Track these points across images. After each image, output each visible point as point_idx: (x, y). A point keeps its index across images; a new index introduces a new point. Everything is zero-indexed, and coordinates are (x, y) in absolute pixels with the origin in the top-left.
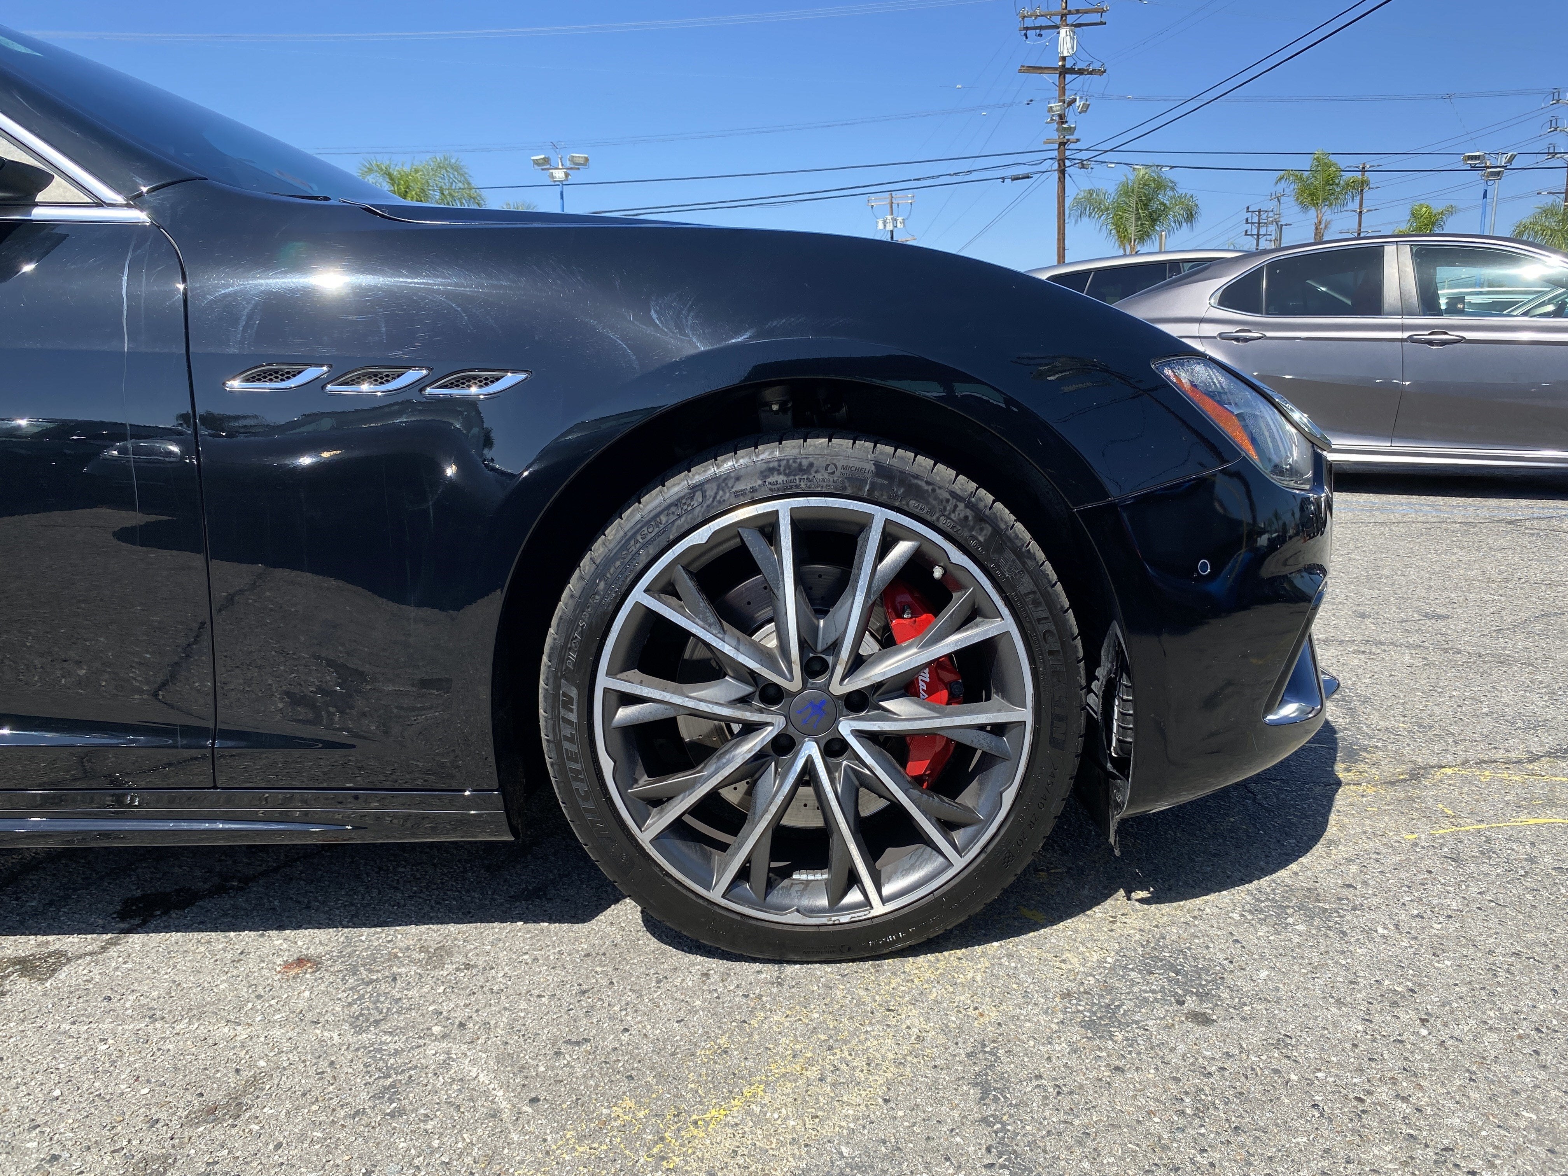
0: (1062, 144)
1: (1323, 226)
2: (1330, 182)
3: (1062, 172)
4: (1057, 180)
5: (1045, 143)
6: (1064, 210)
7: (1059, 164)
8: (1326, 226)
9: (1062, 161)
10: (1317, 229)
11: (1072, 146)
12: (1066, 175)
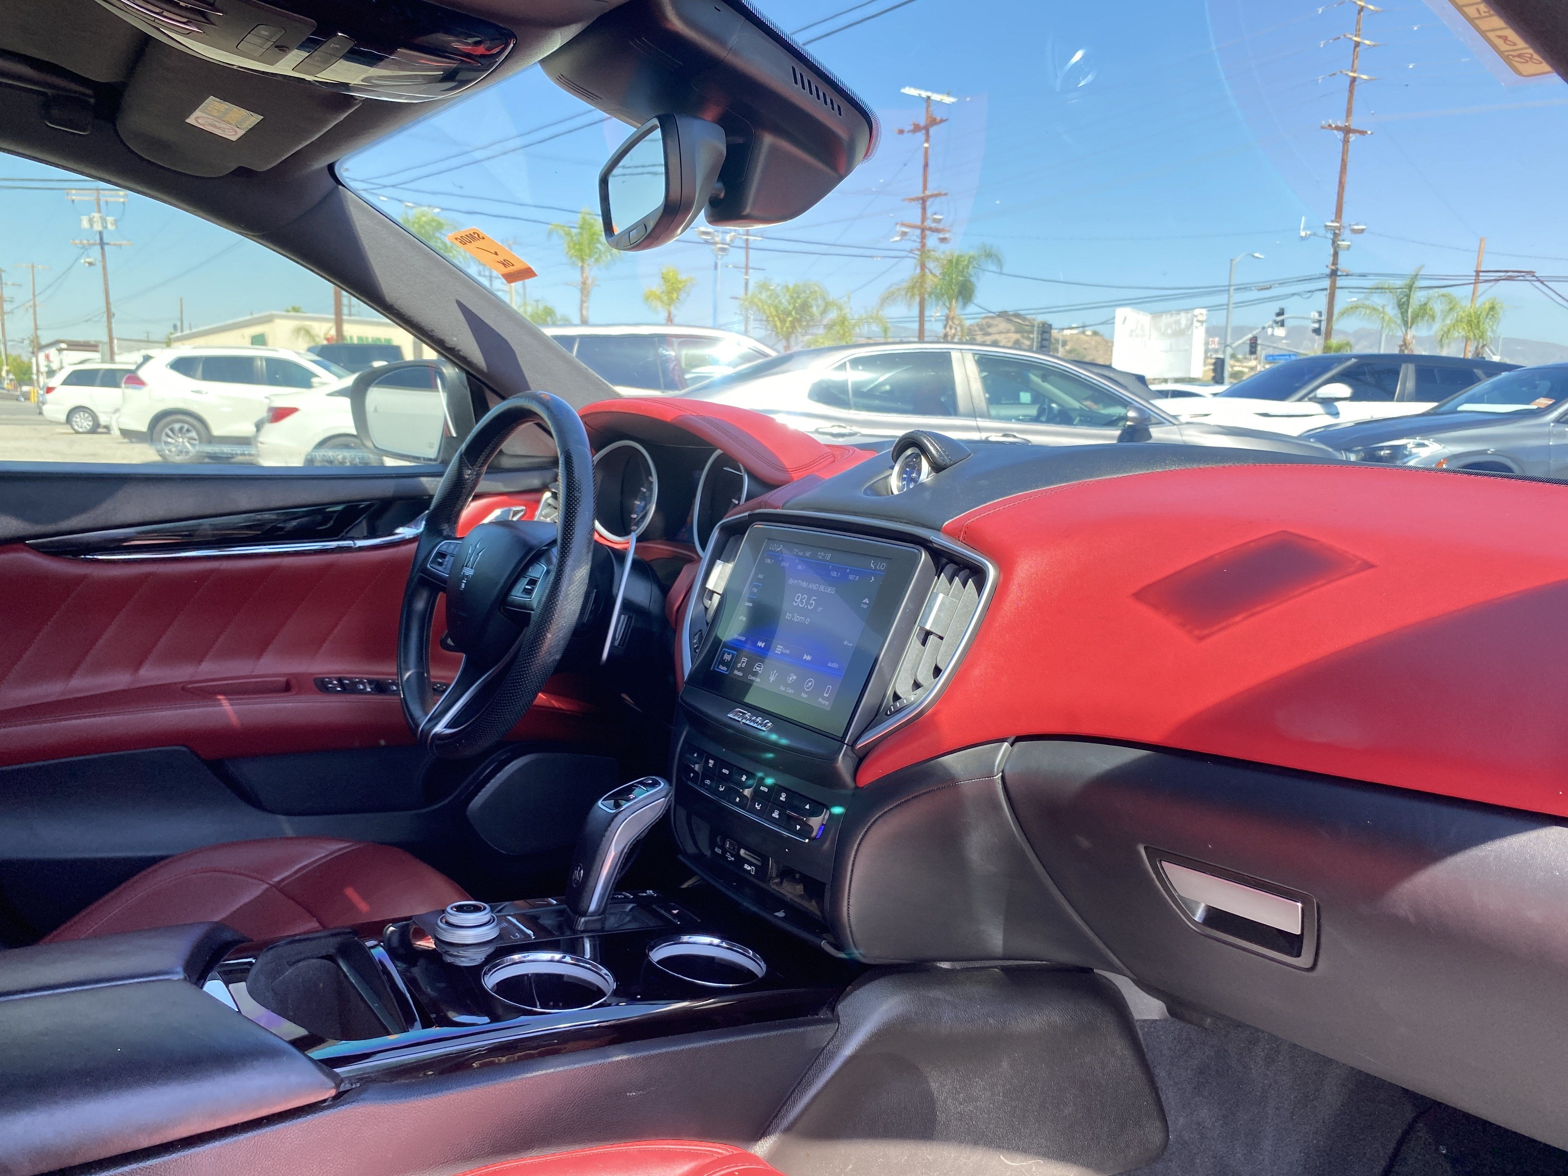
1: (590, 282)
10: (584, 283)
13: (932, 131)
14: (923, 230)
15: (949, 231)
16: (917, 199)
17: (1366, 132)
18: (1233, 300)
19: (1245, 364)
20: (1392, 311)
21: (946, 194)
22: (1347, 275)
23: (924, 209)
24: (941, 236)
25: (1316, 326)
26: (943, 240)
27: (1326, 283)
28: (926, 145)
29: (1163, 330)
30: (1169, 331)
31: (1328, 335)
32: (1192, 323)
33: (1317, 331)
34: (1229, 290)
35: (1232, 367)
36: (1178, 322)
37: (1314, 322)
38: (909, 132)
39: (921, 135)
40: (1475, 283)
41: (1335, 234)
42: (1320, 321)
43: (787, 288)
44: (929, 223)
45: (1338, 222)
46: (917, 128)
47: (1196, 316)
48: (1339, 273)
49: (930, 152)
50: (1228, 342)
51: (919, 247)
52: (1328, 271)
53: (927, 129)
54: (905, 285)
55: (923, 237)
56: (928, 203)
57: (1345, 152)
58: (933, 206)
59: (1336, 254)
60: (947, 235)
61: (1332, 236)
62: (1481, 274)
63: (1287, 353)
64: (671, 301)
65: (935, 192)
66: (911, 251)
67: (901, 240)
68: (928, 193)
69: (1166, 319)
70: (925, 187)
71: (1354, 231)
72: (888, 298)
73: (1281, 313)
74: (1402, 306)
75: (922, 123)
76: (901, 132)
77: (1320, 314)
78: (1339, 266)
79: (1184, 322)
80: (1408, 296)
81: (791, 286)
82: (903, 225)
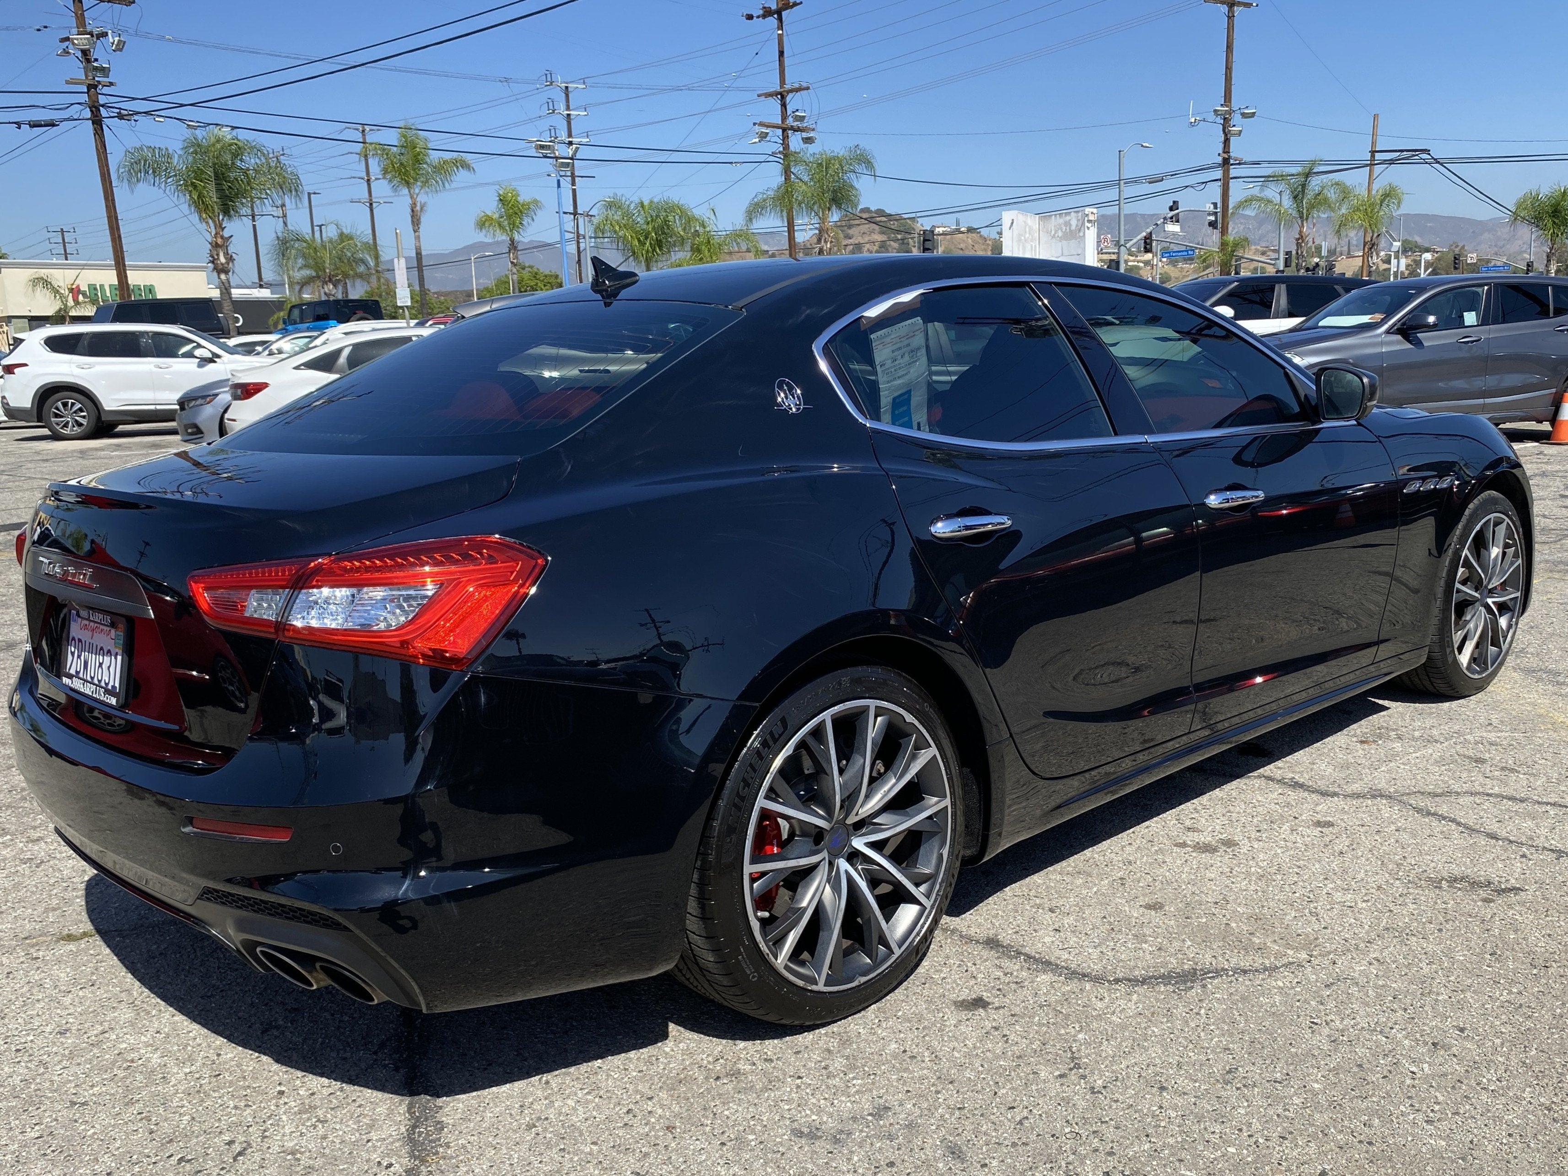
0: (93, 87)
1: (418, 208)
2: (418, 160)
3: (97, 121)
4: (92, 132)
5: (67, 82)
6: (108, 170)
7: (91, 111)
8: (422, 209)
9: (95, 108)
10: (413, 211)
11: (106, 90)
12: (104, 127)
13: (784, 14)
14: (784, 130)
15: (813, 130)
16: (777, 94)
17: (1251, 4)
18: (1125, 195)
19: (1139, 258)
20: (1287, 202)
21: (808, 88)
22: (1239, 164)
23: (784, 106)
24: (805, 135)
25: (1212, 218)
26: (808, 140)
27: (1218, 174)
28: (780, 32)
29: (1053, 232)
30: (1060, 234)
31: (1224, 231)
32: (1083, 224)
33: (1213, 224)
34: (1119, 184)
35: (1126, 262)
36: (1068, 224)
37: (1209, 214)
38: (758, 17)
39: (772, 21)
40: (1371, 165)
41: (1225, 119)
42: (1215, 214)
43: (642, 205)
44: (790, 121)
45: (1227, 106)
46: (767, 13)
47: (1087, 215)
48: (1232, 162)
49: (785, 39)
50: (1122, 242)
51: (781, 149)
52: (1219, 160)
53: (779, 13)
54: (771, 193)
55: (785, 138)
56: (788, 99)
57: (1230, 28)
58: (794, 102)
59: (1227, 142)
60: (812, 134)
61: (1222, 122)
62: (1376, 154)
63: (1184, 248)
64: (514, 227)
65: (797, 85)
66: (773, 154)
67: (760, 141)
68: (787, 87)
69: (1055, 222)
70: (783, 81)
71: (1244, 115)
72: (755, 210)
73: (1174, 206)
74: (1297, 196)
75: (774, 7)
76: (750, 17)
77: (1215, 205)
78: (1231, 154)
79: (1074, 223)
80: (1304, 186)
81: (646, 203)
82: (762, 124)
